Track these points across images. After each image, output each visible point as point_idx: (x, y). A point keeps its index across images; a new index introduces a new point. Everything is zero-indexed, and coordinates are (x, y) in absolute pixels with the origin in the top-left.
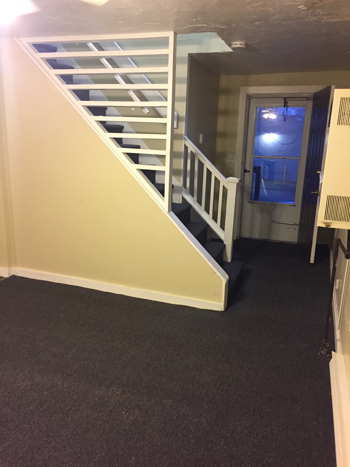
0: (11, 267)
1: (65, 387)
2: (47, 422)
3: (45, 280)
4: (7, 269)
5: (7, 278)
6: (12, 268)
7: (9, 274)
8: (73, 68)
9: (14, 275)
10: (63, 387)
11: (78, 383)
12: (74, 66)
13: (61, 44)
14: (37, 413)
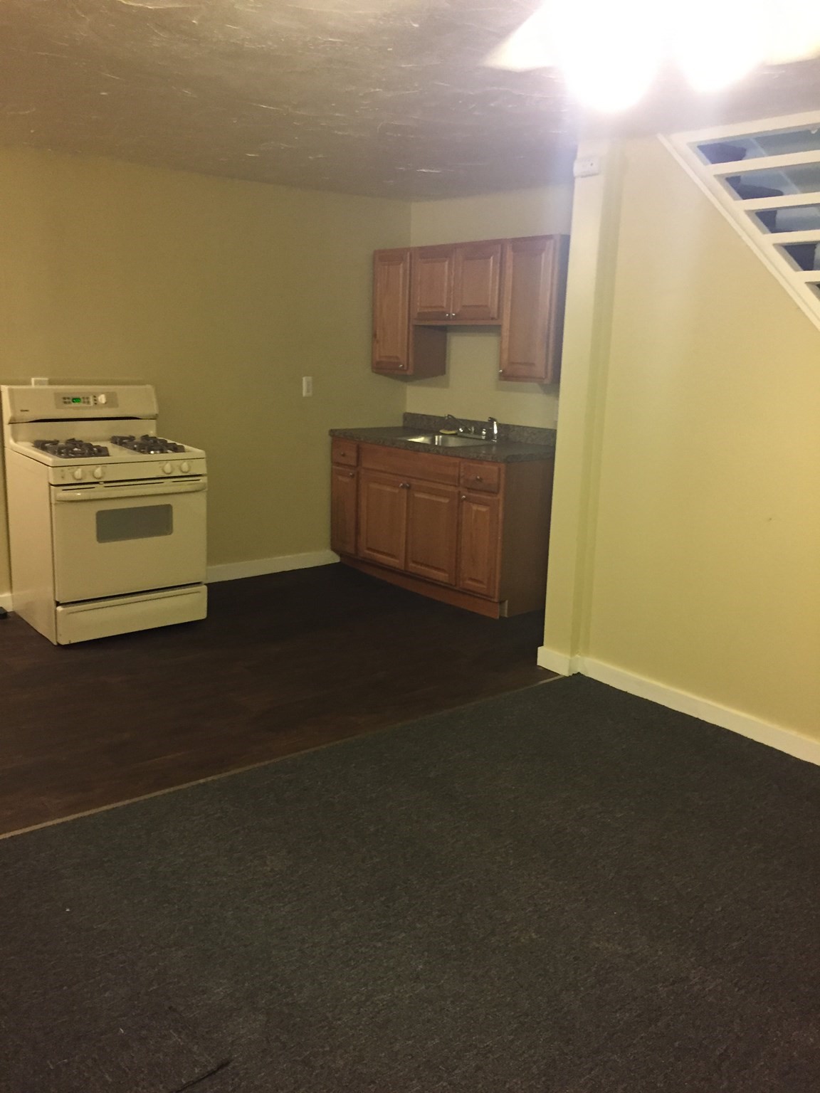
0: (577, 653)
1: (710, 990)
2: (668, 1069)
3: (650, 699)
4: (568, 657)
5: (565, 678)
6: (577, 656)
7: (569, 671)
8: (780, 194)
9: (579, 673)
10: (704, 989)
11: (743, 992)
12: (782, 189)
13: (757, 139)
14: (642, 1035)
